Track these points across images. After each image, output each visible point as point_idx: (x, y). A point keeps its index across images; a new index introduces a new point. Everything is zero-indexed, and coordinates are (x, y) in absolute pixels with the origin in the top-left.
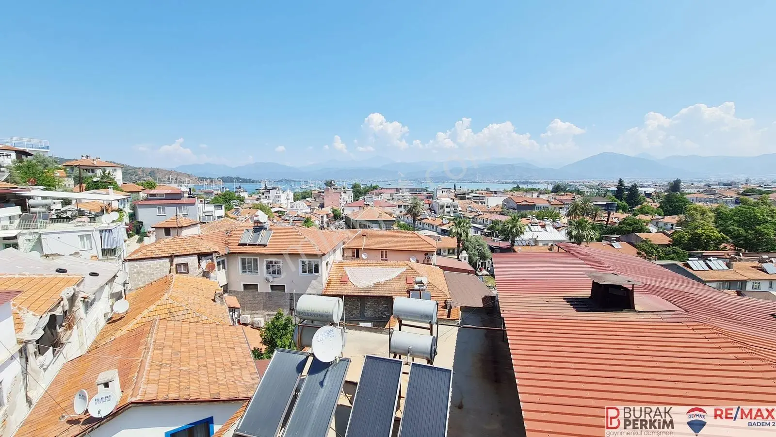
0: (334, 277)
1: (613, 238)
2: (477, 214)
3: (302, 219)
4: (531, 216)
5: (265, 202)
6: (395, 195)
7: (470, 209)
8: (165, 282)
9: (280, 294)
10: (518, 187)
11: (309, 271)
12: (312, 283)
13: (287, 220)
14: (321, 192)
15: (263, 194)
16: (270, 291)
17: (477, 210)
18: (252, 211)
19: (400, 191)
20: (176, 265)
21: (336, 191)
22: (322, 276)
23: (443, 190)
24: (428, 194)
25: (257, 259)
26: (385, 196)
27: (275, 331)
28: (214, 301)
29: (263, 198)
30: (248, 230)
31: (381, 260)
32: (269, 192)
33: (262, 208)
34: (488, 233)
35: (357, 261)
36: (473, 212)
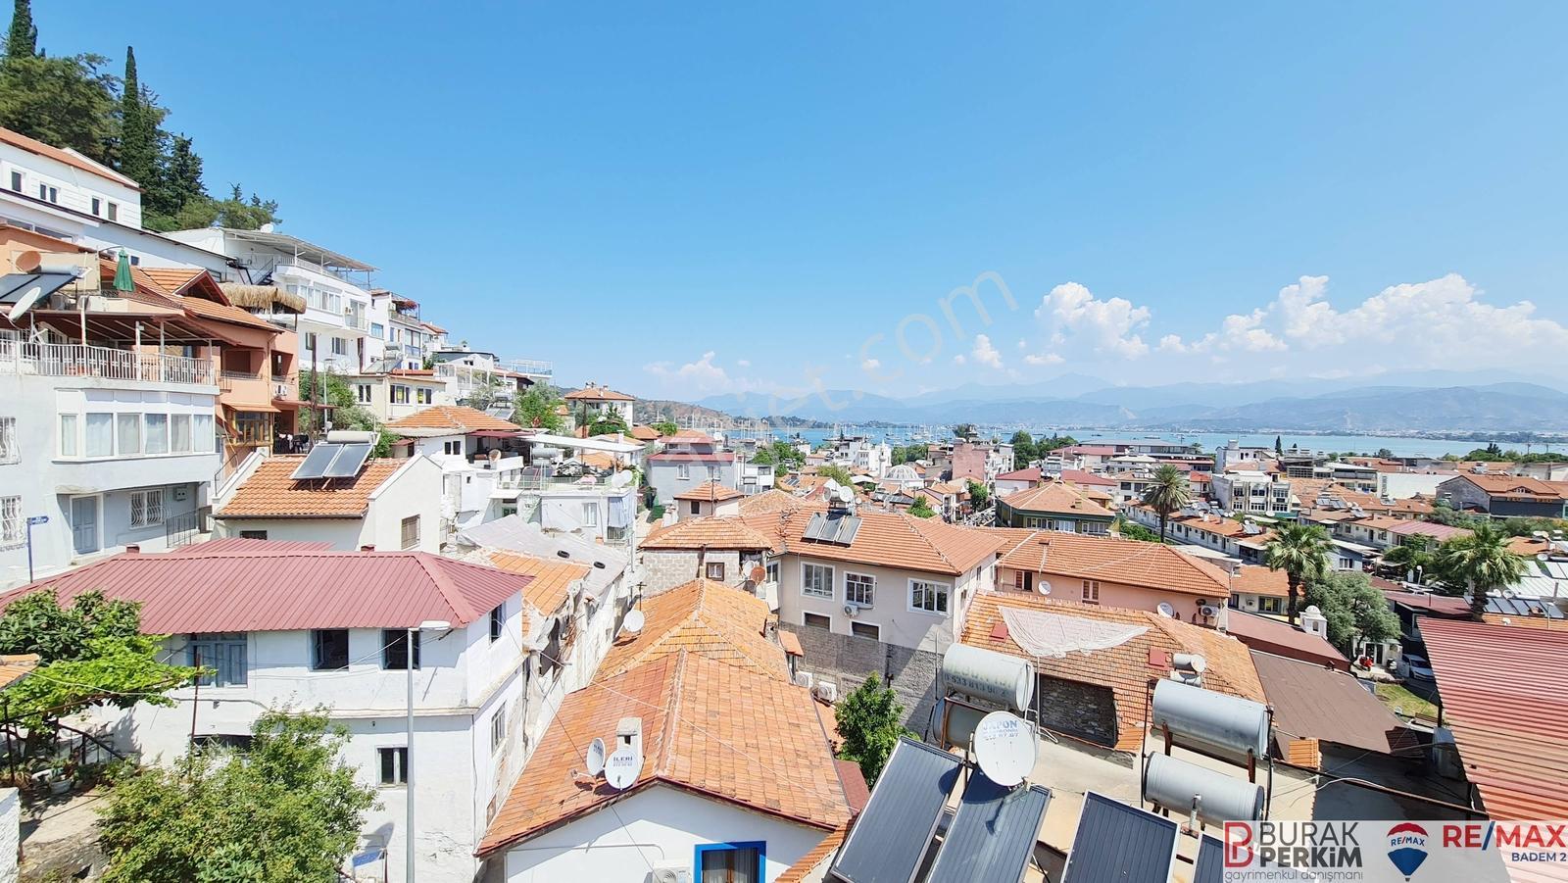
0: (977, 624)
2: (1348, 515)
3: (907, 500)
4: (1545, 534)
5: (840, 463)
6: (1112, 458)
7: (1326, 501)
8: (693, 591)
9: (869, 643)
10: (1493, 450)
11: (926, 603)
12: (932, 628)
13: (879, 501)
14: (946, 449)
15: (837, 449)
16: (851, 633)
17: (1350, 505)
18: (818, 480)
19: (1127, 451)
20: (708, 563)
21: (978, 447)
22: (952, 617)
23: (1244, 451)
24: (1198, 459)
25: (831, 570)
26: (1090, 462)
27: (863, 713)
28: (763, 635)
29: (837, 457)
30: (818, 514)
31: (1084, 601)
32: (848, 445)
33: (837, 476)
34: (1388, 567)
35: (1026, 597)
36: (1336, 509)
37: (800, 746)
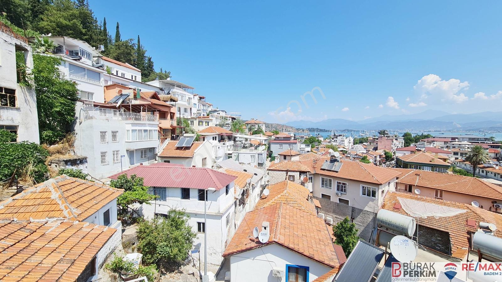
0: (388, 203)
3: (360, 157)
5: (334, 144)
6: (449, 143)
8: (284, 184)
9: (345, 206)
11: (367, 194)
12: (369, 203)
13: (348, 157)
14: (375, 139)
15: (333, 139)
16: (338, 202)
18: (326, 149)
19: (457, 140)
20: (289, 175)
21: (389, 138)
22: (378, 200)
24: (493, 143)
25: (331, 180)
26: (439, 144)
27: (343, 230)
28: (308, 200)
29: (333, 142)
30: (327, 161)
31: (435, 198)
32: (337, 137)
33: (333, 148)
35: (409, 194)
37: (321, 238)
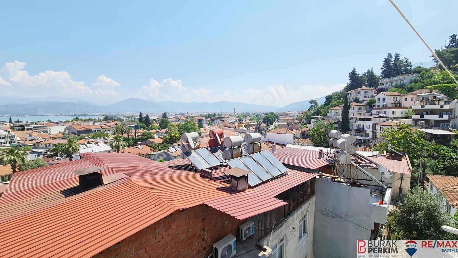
1: (138, 144)
2: (38, 141)
4: (88, 138)
10: (77, 118)
17: (38, 138)
36: (34, 140)
